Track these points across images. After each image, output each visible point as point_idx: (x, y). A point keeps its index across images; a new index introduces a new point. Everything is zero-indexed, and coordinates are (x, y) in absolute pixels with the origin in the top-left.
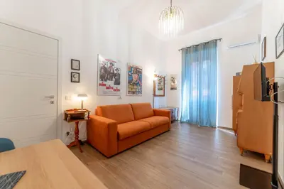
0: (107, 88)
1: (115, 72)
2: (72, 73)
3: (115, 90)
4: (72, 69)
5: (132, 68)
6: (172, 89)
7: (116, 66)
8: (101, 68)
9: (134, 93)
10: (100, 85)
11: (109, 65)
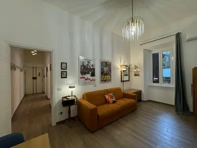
0: (86, 80)
1: (91, 67)
2: (62, 72)
3: (91, 81)
4: (62, 69)
5: (103, 62)
6: (135, 75)
7: (92, 63)
8: (82, 66)
9: (105, 81)
10: (81, 78)
11: (87, 63)
